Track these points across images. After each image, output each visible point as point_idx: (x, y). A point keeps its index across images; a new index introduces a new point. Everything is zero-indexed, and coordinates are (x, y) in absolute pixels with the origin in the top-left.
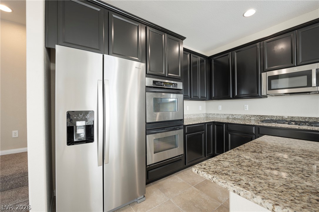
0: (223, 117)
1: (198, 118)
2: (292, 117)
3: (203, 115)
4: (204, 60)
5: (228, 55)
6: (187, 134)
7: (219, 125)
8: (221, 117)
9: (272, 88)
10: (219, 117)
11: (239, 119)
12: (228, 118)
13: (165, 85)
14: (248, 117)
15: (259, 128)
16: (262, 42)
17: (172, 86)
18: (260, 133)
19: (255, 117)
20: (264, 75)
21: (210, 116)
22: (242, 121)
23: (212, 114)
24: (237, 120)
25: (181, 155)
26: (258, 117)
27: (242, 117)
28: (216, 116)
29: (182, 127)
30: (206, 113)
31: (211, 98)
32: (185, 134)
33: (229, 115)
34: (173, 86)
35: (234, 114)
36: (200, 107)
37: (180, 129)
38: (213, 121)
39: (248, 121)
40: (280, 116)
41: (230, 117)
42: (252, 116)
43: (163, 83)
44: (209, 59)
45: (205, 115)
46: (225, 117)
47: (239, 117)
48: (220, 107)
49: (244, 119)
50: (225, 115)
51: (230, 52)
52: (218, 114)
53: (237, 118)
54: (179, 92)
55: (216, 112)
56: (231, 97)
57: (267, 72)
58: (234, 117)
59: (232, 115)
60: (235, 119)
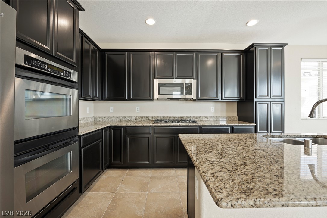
0: (115, 120)
1: (85, 123)
2: (170, 117)
3: (91, 118)
4: (97, 51)
5: (124, 54)
6: (83, 147)
7: (116, 129)
8: (114, 119)
9: (161, 94)
10: (111, 120)
11: (132, 121)
12: (121, 121)
13: (49, 70)
14: (139, 118)
15: (154, 128)
16: (154, 52)
17: (62, 74)
18: (155, 132)
19: (145, 118)
20: (155, 81)
21: (100, 120)
22: (135, 123)
23: (102, 117)
24: (130, 122)
25: (76, 181)
26: (148, 118)
27: (135, 119)
28: (107, 120)
29: (77, 138)
30: (94, 117)
31: (102, 99)
32: (80, 148)
33: (121, 117)
34: (65, 75)
35: (127, 116)
36: (88, 108)
37: (74, 142)
38: (110, 125)
39: (140, 123)
40: (162, 117)
41: (123, 119)
42: (143, 117)
43: (46, 66)
44: (103, 52)
45: (93, 119)
46: (118, 120)
47: (132, 119)
48: (112, 109)
49: (136, 121)
50: (117, 117)
51: (127, 53)
52: (110, 117)
53: (130, 120)
54: (73, 85)
55: (107, 115)
56: (127, 99)
57: (158, 80)
58: (127, 119)
59: (125, 117)
60: (128, 121)
